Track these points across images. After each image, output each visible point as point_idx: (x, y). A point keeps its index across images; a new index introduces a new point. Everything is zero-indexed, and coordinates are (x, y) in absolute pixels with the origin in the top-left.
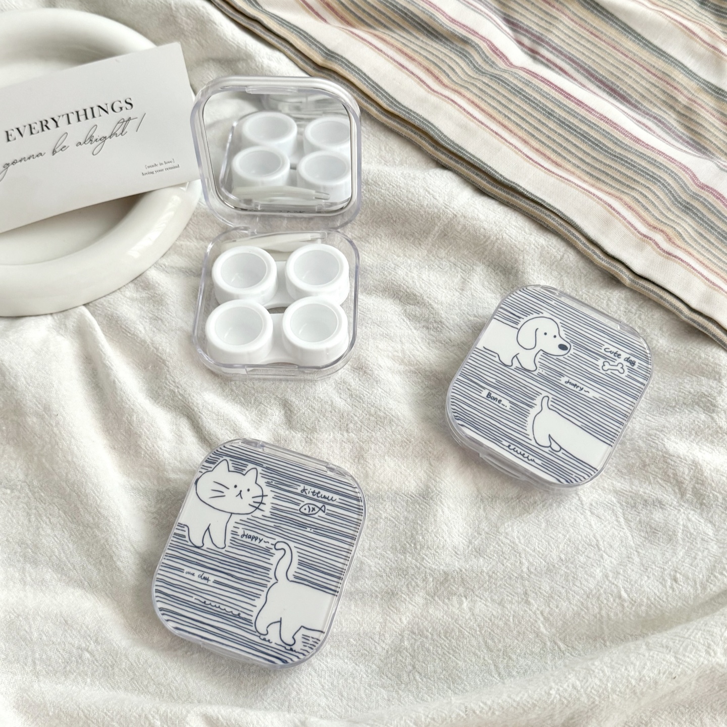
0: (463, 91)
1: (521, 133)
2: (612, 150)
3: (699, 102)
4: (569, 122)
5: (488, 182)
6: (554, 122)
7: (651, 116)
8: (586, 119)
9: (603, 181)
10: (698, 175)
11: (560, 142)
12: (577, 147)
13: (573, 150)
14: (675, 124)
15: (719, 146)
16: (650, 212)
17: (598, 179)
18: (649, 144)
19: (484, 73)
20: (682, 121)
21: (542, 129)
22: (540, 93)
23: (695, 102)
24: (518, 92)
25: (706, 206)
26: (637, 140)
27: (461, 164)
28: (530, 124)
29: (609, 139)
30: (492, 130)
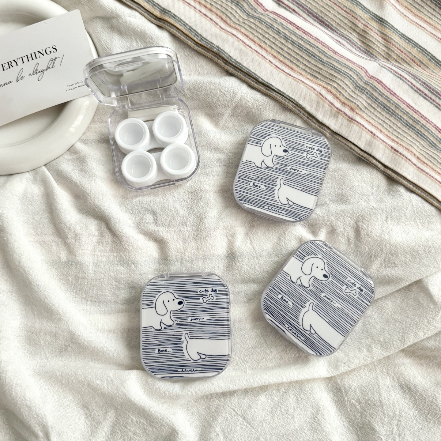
0: (239, 28)
1: (273, 52)
2: (322, 59)
3: (370, 26)
4: (299, 43)
6: (291, 43)
7: (343, 36)
8: (308, 41)
9: (318, 78)
10: (368, 71)
11: (294, 55)
12: (303, 58)
13: (301, 60)
14: (356, 40)
15: (380, 52)
16: (342, 94)
17: (315, 77)
18: (342, 54)
19: (251, 16)
20: (360, 39)
21: (284, 49)
22: (282, 27)
23: (367, 27)
24: (270, 26)
25: (373, 88)
26: (336, 53)
27: (241, 73)
28: (277, 46)
29: (321, 52)
30: (256, 51)
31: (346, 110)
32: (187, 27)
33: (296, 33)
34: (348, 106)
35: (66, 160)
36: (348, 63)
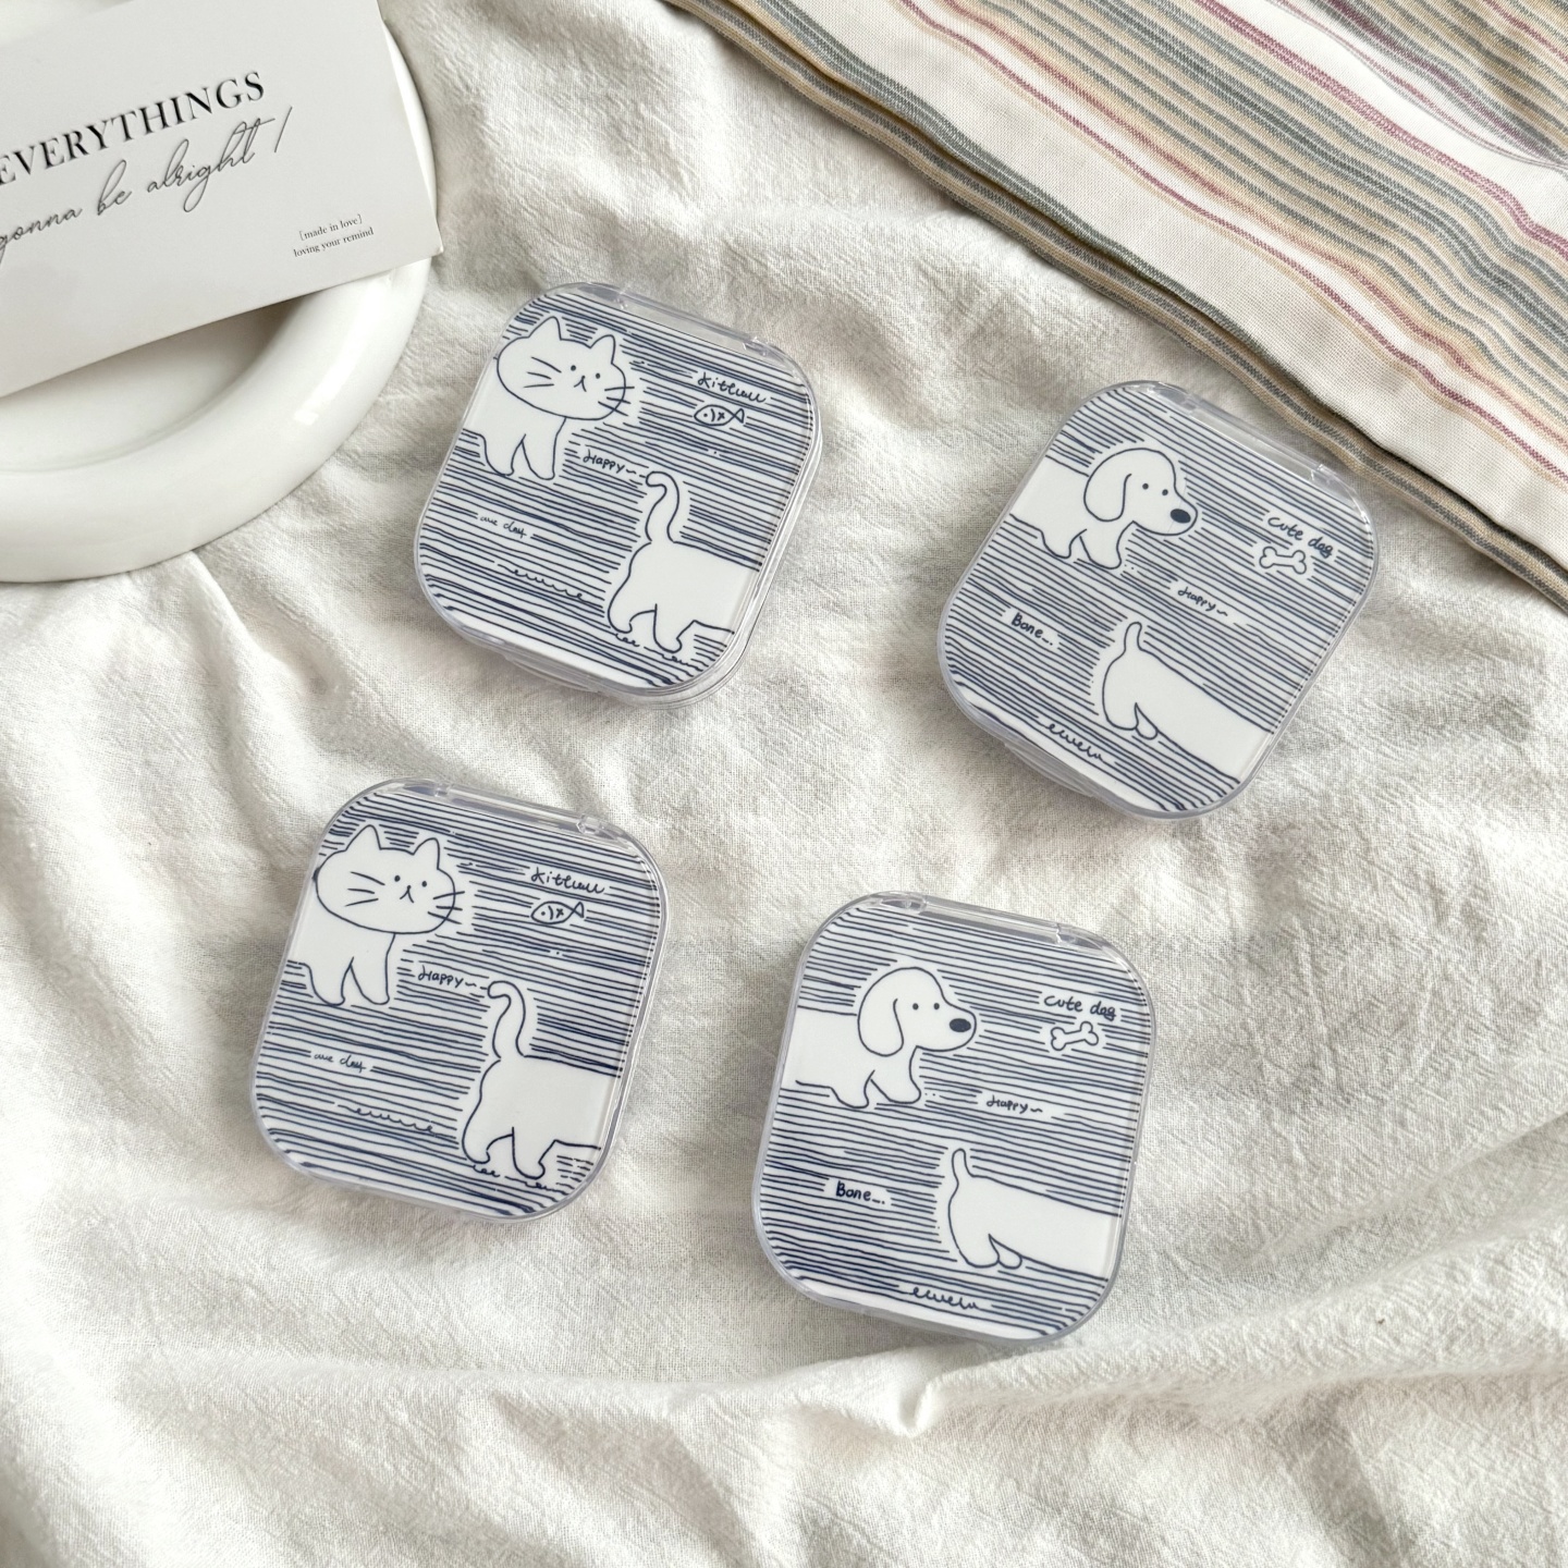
0: (1000, 21)
1: (1135, 119)
2: (1337, 152)
3: (1535, 26)
4: (1241, 85)
5: (1058, 241)
6: (1208, 87)
7: (1425, 65)
8: (1279, 78)
9: (1317, 227)
10: (1527, 207)
11: (1220, 134)
12: (1259, 145)
13: (1249, 152)
14: (1479, 82)
16: (1418, 296)
17: (1305, 221)
18: (1418, 136)
20: (1496, 76)
21: (1181, 107)
22: (1175, 19)
23: (1526, 28)
25: (1543, 278)
26: (1393, 129)
27: (999, 201)
28: (1153, 94)
29: (1330, 125)
30: (1066, 115)
31: (1433, 360)
32: (787, 14)
33: (1231, 46)
34: (1442, 343)
35: (285, 536)
36: (1444, 173)
